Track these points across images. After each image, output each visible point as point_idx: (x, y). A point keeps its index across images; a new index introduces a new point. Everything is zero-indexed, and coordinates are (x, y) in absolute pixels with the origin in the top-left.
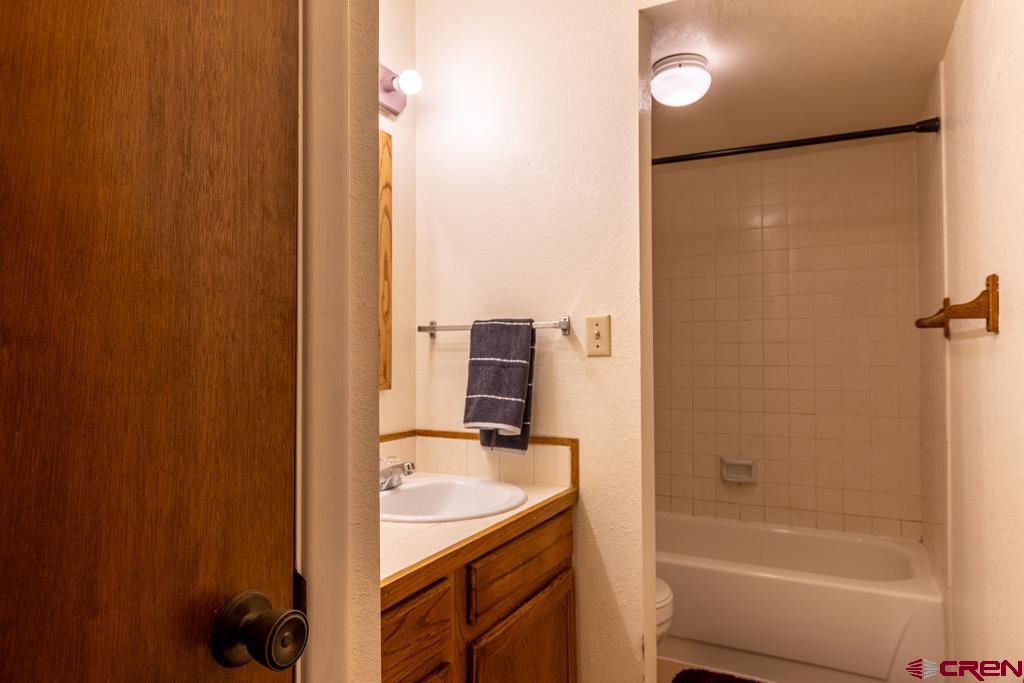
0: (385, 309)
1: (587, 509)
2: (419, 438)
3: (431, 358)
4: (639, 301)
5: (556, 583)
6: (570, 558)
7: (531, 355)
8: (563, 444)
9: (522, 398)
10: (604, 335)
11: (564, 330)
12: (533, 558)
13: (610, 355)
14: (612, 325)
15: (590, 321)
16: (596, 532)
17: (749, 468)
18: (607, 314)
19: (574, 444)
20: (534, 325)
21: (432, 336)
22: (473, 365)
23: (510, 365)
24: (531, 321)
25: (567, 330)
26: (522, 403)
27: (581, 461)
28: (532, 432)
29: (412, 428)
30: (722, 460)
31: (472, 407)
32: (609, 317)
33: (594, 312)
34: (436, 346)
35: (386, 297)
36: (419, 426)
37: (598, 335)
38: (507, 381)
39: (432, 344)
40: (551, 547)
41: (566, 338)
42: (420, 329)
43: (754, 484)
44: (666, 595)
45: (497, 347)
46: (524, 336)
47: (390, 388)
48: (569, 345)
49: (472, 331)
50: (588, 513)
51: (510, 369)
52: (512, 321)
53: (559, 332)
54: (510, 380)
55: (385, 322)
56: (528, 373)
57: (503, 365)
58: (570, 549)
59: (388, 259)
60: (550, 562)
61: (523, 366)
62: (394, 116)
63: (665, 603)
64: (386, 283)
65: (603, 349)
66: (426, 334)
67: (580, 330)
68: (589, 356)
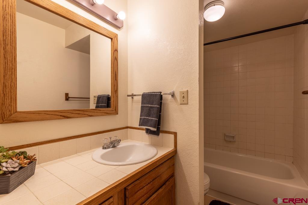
0: (116, 89)
1: (180, 156)
2: (129, 129)
3: (132, 105)
4: (198, 85)
5: (167, 183)
6: (174, 172)
7: (161, 104)
8: (171, 134)
9: (157, 118)
10: (186, 97)
11: (172, 95)
12: (158, 177)
13: (188, 104)
14: (188, 93)
15: (181, 92)
16: (183, 164)
17: (233, 137)
18: (187, 90)
19: (175, 134)
20: (162, 94)
21: (132, 98)
22: (142, 107)
23: (153, 107)
24: (161, 93)
25: (173, 95)
26: (157, 120)
27: (177, 140)
28: (161, 129)
29: (127, 126)
30: (225, 134)
31: (141, 121)
32: (188, 90)
33: (182, 89)
34: (134, 101)
35: (116, 85)
36: (129, 125)
37: (184, 97)
38: (152, 113)
39: (132, 100)
40: (165, 172)
41: (173, 98)
42: (128, 96)
43: (235, 142)
44: (207, 180)
45: (150, 101)
46: (158, 97)
47: (118, 114)
48: (174, 101)
49: (142, 96)
50: (180, 158)
51: (153, 109)
52: (154, 92)
53: (170, 96)
54: (153, 112)
55: (116, 93)
56: (160, 110)
57: (151, 107)
58: (174, 170)
59: (117, 74)
60: (165, 177)
61: (158, 108)
62: (119, 29)
63: (207, 183)
64: (116, 81)
65: (185, 102)
66: (131, 97)
67: (178, 95)
68: (180, 104)
